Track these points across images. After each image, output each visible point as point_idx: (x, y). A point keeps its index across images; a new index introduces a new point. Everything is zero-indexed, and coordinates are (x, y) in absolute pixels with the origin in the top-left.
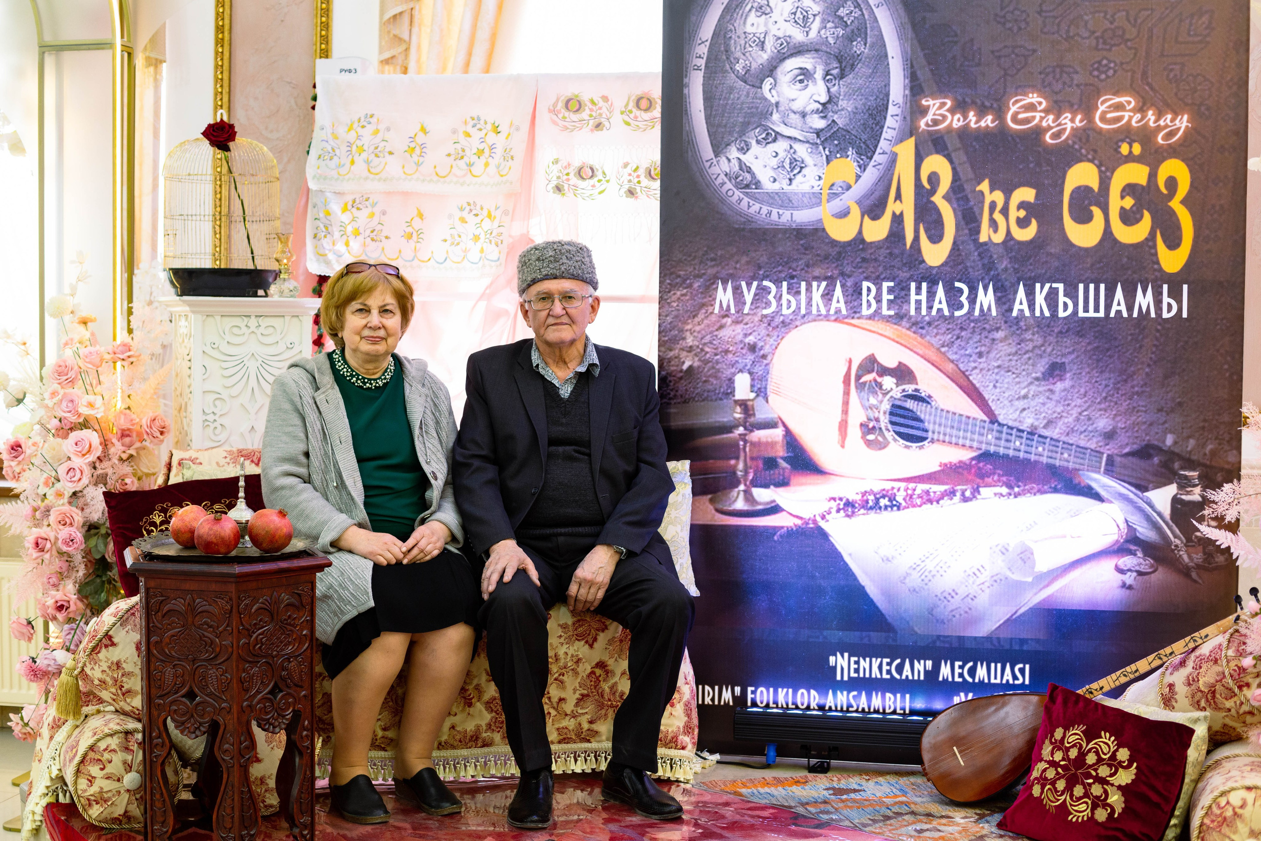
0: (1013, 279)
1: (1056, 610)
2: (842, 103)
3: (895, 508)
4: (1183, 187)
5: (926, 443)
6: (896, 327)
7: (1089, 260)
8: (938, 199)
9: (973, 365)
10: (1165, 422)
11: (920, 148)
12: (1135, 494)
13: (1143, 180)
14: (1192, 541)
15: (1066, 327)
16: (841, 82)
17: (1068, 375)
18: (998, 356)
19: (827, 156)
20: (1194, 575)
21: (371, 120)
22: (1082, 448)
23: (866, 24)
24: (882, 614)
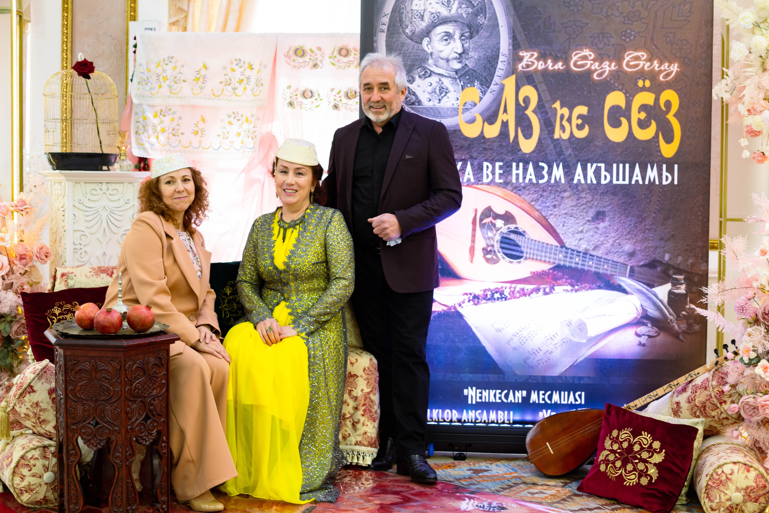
0: (575, 161)
1: (600, 359)
2: (471, 54)
3: (504, 299)
4: (675, 107)
5: (522, 260)
6: (504, 189)
7: (619, 150)
8: (529, 112)
9: (550, 212)
10: (664, 247)
11: (519, 81)
12: (647, 290)
13: (651, 103)
14: (680, 317)
15: (606, 190)
16: (471, 41)
17: (607, 219)
18: (565, 207)
19: (462, 86)
20: (681, 337)
21: (172, 60)
22: (615, 262)
23: (485, 6)
24: (496, 364)
